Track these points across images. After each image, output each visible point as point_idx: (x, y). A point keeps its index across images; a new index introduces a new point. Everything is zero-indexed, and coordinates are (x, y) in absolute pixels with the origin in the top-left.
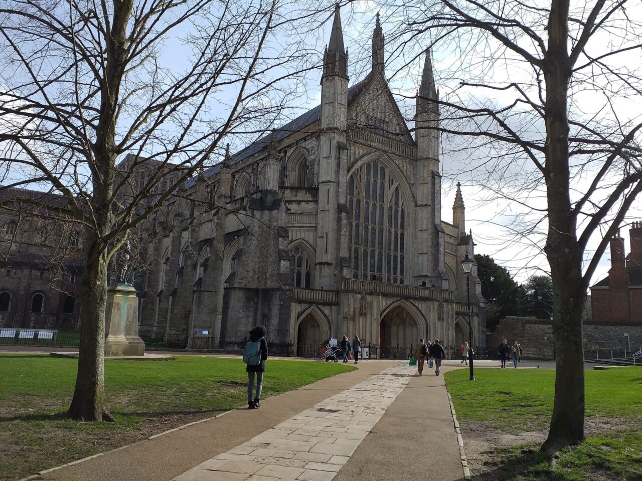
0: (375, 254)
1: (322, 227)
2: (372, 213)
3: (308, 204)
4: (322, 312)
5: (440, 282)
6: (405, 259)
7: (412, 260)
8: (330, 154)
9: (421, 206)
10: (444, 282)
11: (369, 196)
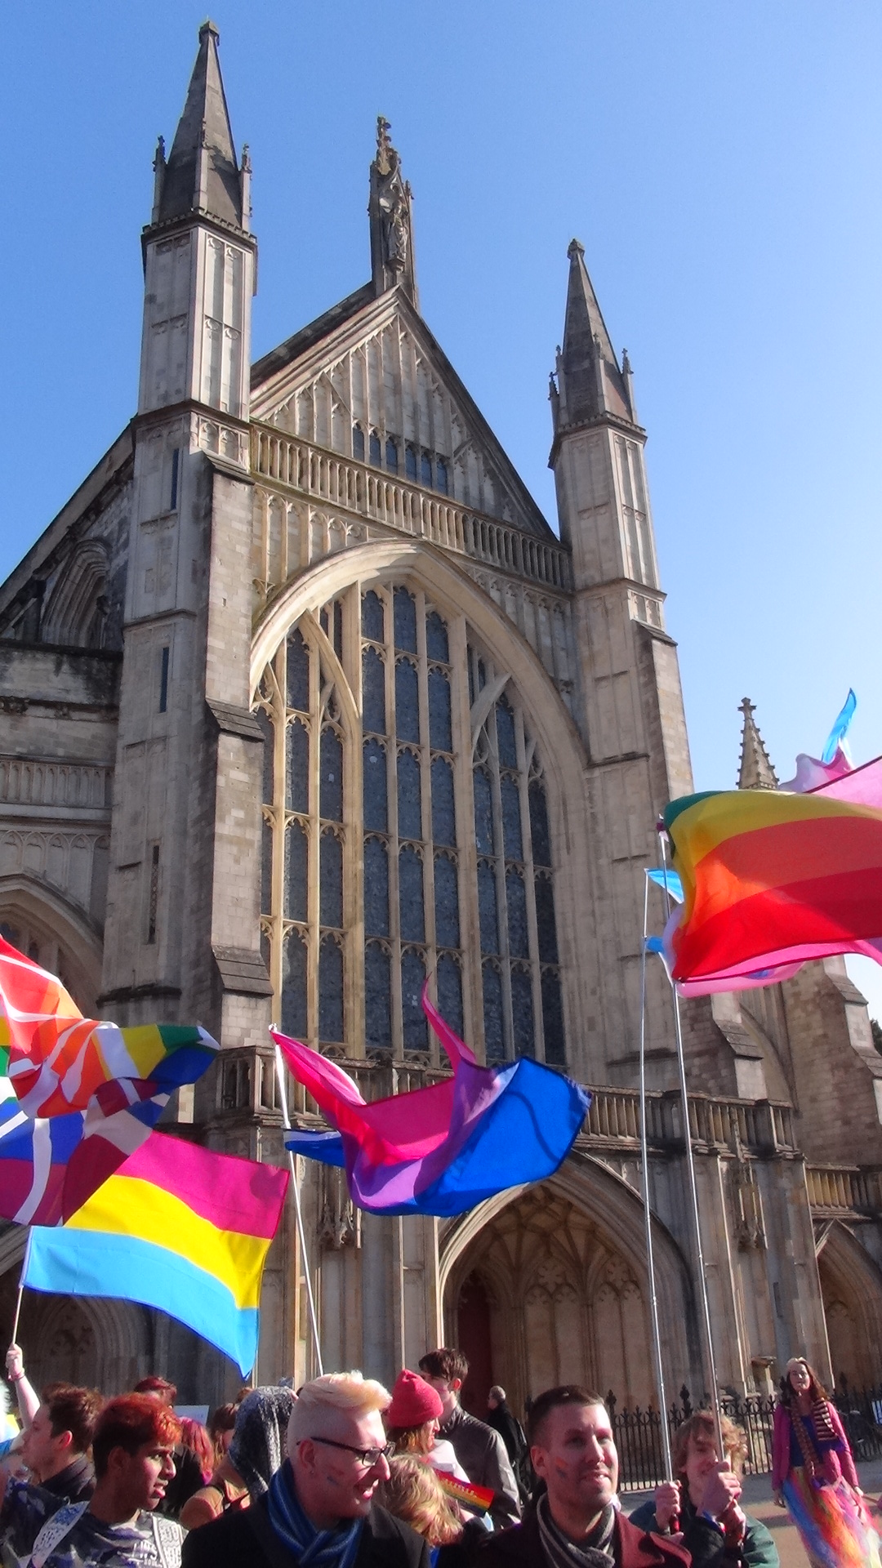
0: (423, 966)
1: (135, 820)
2: (403, 792)
3: (66, 716)
5: (724, 1072)
6: (564, 990)
7: (594, 992)
8: (173, 506)
9: (610, 761)
10: (742, 1067)
11: (383, 721)
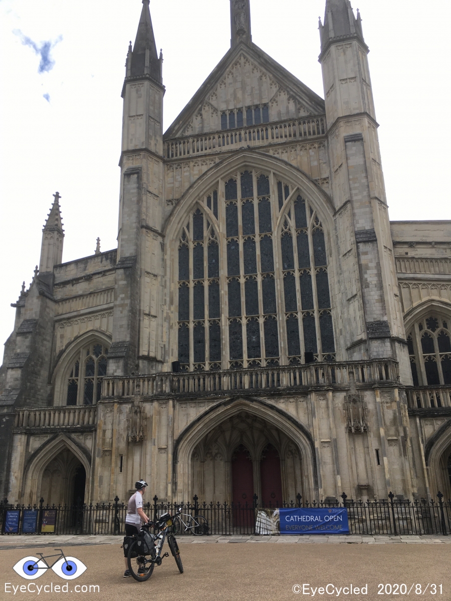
2: (246, 256)
4: (78, 445)
6: (333, 320)
9: (340, 209)
10: (374, 343)
11: (237, 230)
